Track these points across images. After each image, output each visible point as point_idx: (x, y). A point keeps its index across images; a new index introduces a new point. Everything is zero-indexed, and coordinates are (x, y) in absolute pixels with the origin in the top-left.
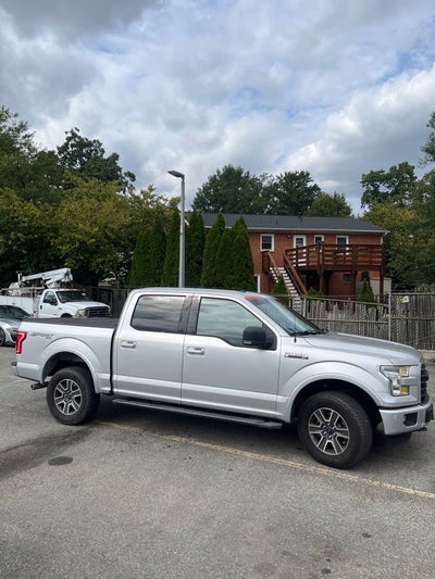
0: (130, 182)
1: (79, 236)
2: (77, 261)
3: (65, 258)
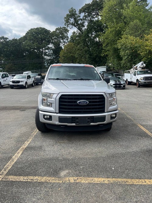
1: (147, 48)
2: (149, 58)
3: (143, 58)
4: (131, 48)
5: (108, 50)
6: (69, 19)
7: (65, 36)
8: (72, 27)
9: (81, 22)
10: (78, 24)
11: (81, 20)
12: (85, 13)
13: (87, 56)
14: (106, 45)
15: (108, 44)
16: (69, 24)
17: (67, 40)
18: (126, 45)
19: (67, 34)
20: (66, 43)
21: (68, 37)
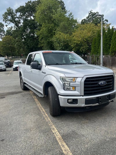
0: (106, 23)
1: (75, 42)
2: (76, 49)
3: (73, 48)
4: (64, 41)
5: (43, 43)
6: (7, 16)
7: (1, 30)
8: (10, 23)
9: (18, 20)
10: (15, 21)
11: (18, 18)
12: (21, 13)
13: (26, 47)
14: (41, 39)
15: (42, 38)
16: (7, 20)
17: (4, 33)
18: (60, 39)
19: (3, 28)
20: (3, 36)
21: (4, 31)
